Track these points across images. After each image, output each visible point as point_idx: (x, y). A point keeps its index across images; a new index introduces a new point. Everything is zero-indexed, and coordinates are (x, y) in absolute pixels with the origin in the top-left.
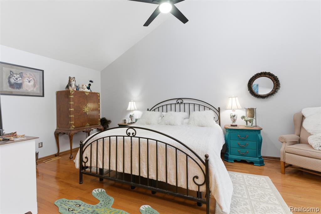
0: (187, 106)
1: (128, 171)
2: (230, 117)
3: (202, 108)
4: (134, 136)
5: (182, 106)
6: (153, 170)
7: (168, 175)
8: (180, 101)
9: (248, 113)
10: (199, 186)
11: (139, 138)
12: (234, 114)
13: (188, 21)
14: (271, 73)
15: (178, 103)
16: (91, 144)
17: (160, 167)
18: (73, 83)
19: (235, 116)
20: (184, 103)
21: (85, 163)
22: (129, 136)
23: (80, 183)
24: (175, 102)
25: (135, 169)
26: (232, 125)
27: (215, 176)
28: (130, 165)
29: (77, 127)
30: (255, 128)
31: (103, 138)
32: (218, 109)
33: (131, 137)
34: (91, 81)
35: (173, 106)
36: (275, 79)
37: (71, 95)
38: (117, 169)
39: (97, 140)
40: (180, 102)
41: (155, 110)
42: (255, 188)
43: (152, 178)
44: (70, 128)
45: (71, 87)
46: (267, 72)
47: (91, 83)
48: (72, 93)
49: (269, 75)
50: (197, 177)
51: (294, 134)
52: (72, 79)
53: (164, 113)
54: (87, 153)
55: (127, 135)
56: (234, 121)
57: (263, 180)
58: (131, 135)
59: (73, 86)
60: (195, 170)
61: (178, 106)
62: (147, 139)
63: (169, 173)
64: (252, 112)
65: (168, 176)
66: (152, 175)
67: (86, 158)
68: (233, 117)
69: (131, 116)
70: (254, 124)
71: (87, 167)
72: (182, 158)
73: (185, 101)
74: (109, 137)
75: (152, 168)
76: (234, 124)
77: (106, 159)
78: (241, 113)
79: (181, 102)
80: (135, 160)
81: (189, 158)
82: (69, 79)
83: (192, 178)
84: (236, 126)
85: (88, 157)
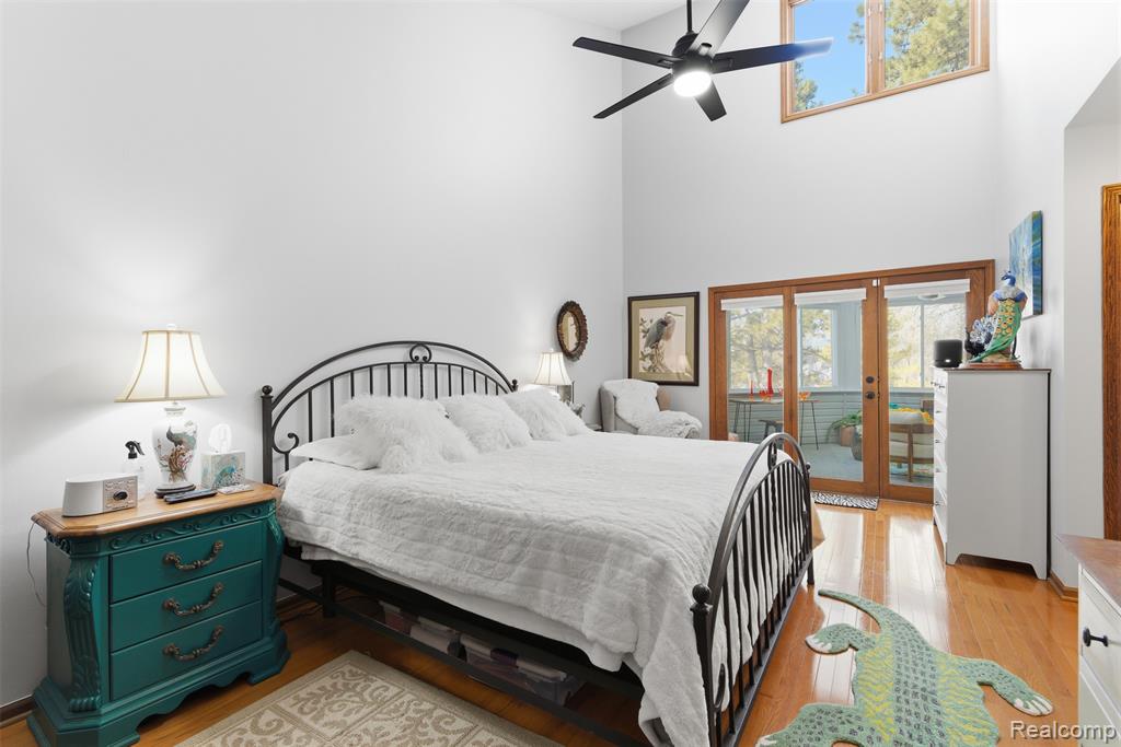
0: (443, 374)
3: (468, 379)
5: (428, 371)
8: (419, 353)
15: (415, 360)
20: (436, 364)
24: (400, 354)
32: (511, 384)
35: (396, 373)
40: (421, 359)
41: (309, 391)
61: (413, 371)
73: (436, 355)
79: (425, 358)
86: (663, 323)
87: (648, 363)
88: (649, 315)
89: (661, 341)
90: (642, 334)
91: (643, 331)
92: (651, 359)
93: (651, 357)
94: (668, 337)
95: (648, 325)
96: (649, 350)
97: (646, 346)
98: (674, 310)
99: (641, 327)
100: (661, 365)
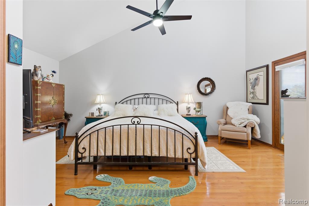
0: (153, 100)
1: (132, 154)
2: (186, 108)
3: (165, 102)
4: (138, 124)
5: (149, 100)
6: (156, 148)
7: (168, 150)
8: (146, 96)
9: (197, 105)
10: (191, 154)
11: (144, 125)
12: (189, 106)
13: (166, 33)
14: (211, 78)
15: (145, 98)
16: (90, 134)
17: (162, 146)
18: (39, 72)
19: (190, 108)
20: (151, 98)
21: (82, 154)
22: (133, 124)
23: (75, 175)
24: (142, 96)
25: (140, 151)
26: (187, 115)
27: (201, 146)
28: (135, 148)
29: (43, 121)
30: (202, 116)
31: (105, 128)
32: (177, 103)
33: (136, 124)
34: (54, 72)
36: (213, 83)
37: (39, 85)
38: (121, 153)
39: (98, 130)
40: (147, 97)
41: (123, 103)
42: (211, 154)
43: (155, 155)
44: (36, 122)
45: (37, 76)
46: (209, 77)
47: (53, 74)
48: (40, 84)
49: (210, 80)
50: (189, 148)
51: (223, 119)
52: (38, 68)
53: (136, 106)
54: (84, 144)
55: (132, 123)
56: (189, 111)
57: (212, 149)
58: (136, 123)
59: (39, 76)
60: (188, 144)
61: (145, 100)
62: (151, 126)
63: (170, 149)
64: (200, 104)
65: (168, 152)
66: (155, 153)
67: (83, 148)
68: (188, 109)
69: (99, 110)
70: (201, 114)
71: (85, 157)
72: (179, 137)
73: (151, 96)
74: (112, 127)
75: (155, 147)
76: (189, 114)
77: (109, 146)
78: (193, 106)
80: (139, 143)
81: (184, 136)
82: (34, 68)
83: (186, 150)
84: (190, 115)
85: (86, 147)
86: (257, 79)
87: (252, 95)
88: (252, 76)
89: (256, 87)
90: (250, 84)
91: (250, 83)
92: (253, 94)
93: (253, 93)
94: (258, 85)
95: (252, 81)
96: (252, 91)
97: (251, 89)
98: (260, 74)
99: (250, 82)
100: (256, 96)
